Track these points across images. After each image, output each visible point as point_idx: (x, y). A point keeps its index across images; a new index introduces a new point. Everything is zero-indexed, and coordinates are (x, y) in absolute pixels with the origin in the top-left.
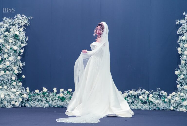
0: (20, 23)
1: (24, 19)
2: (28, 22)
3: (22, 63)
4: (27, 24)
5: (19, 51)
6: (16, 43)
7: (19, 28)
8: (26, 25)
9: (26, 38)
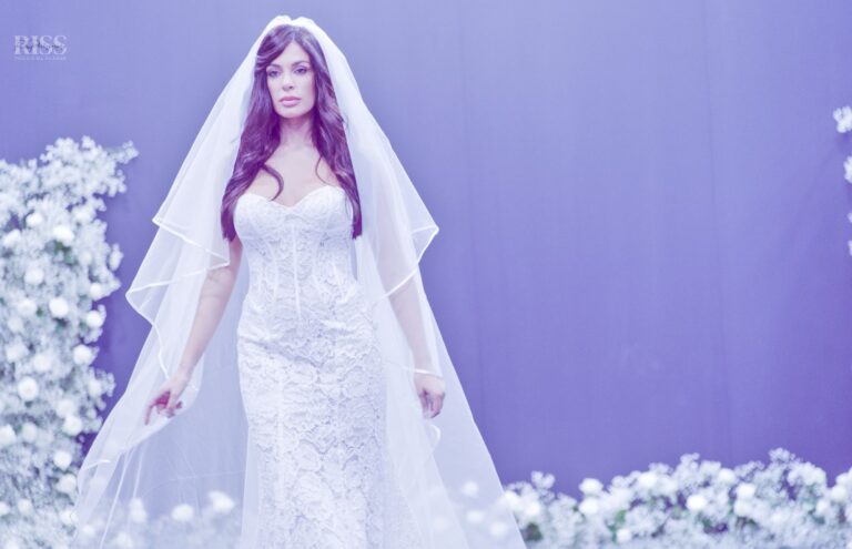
0: (75, 185)
1: (93, 163)
2: (116, 176)
3: (97, 376)
4: (108, 188)
5: (82, 325)
6: (61, 284)
7: (70, 208)
8: (106, 194)
9: (108, 257)
